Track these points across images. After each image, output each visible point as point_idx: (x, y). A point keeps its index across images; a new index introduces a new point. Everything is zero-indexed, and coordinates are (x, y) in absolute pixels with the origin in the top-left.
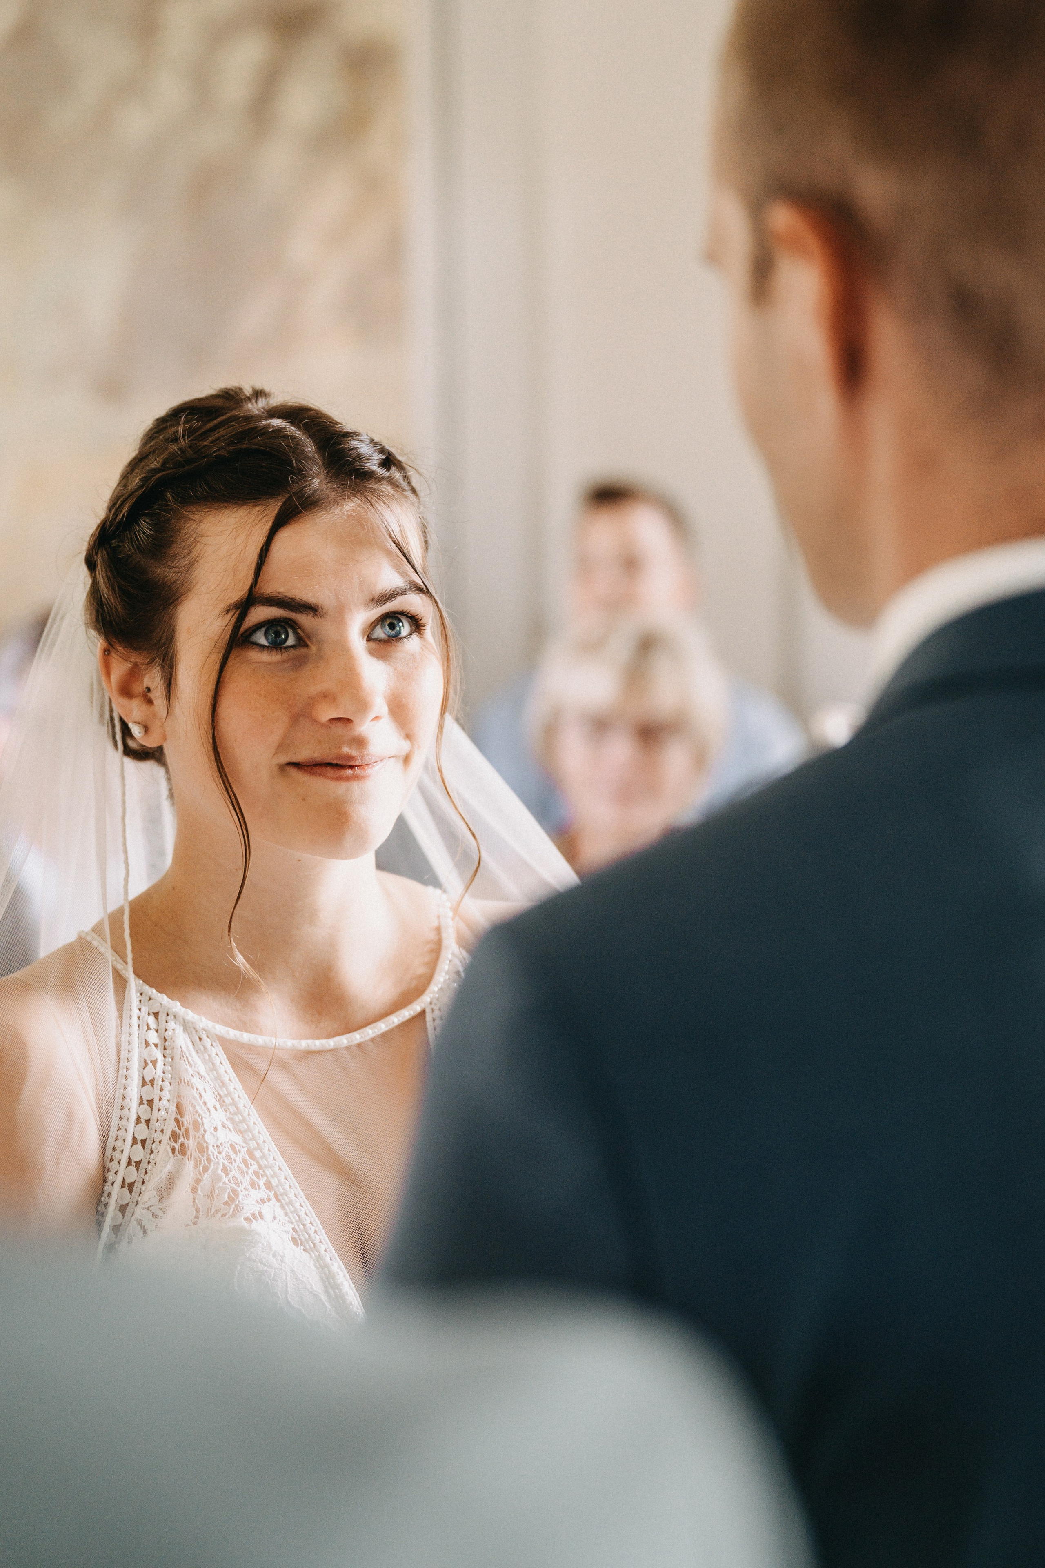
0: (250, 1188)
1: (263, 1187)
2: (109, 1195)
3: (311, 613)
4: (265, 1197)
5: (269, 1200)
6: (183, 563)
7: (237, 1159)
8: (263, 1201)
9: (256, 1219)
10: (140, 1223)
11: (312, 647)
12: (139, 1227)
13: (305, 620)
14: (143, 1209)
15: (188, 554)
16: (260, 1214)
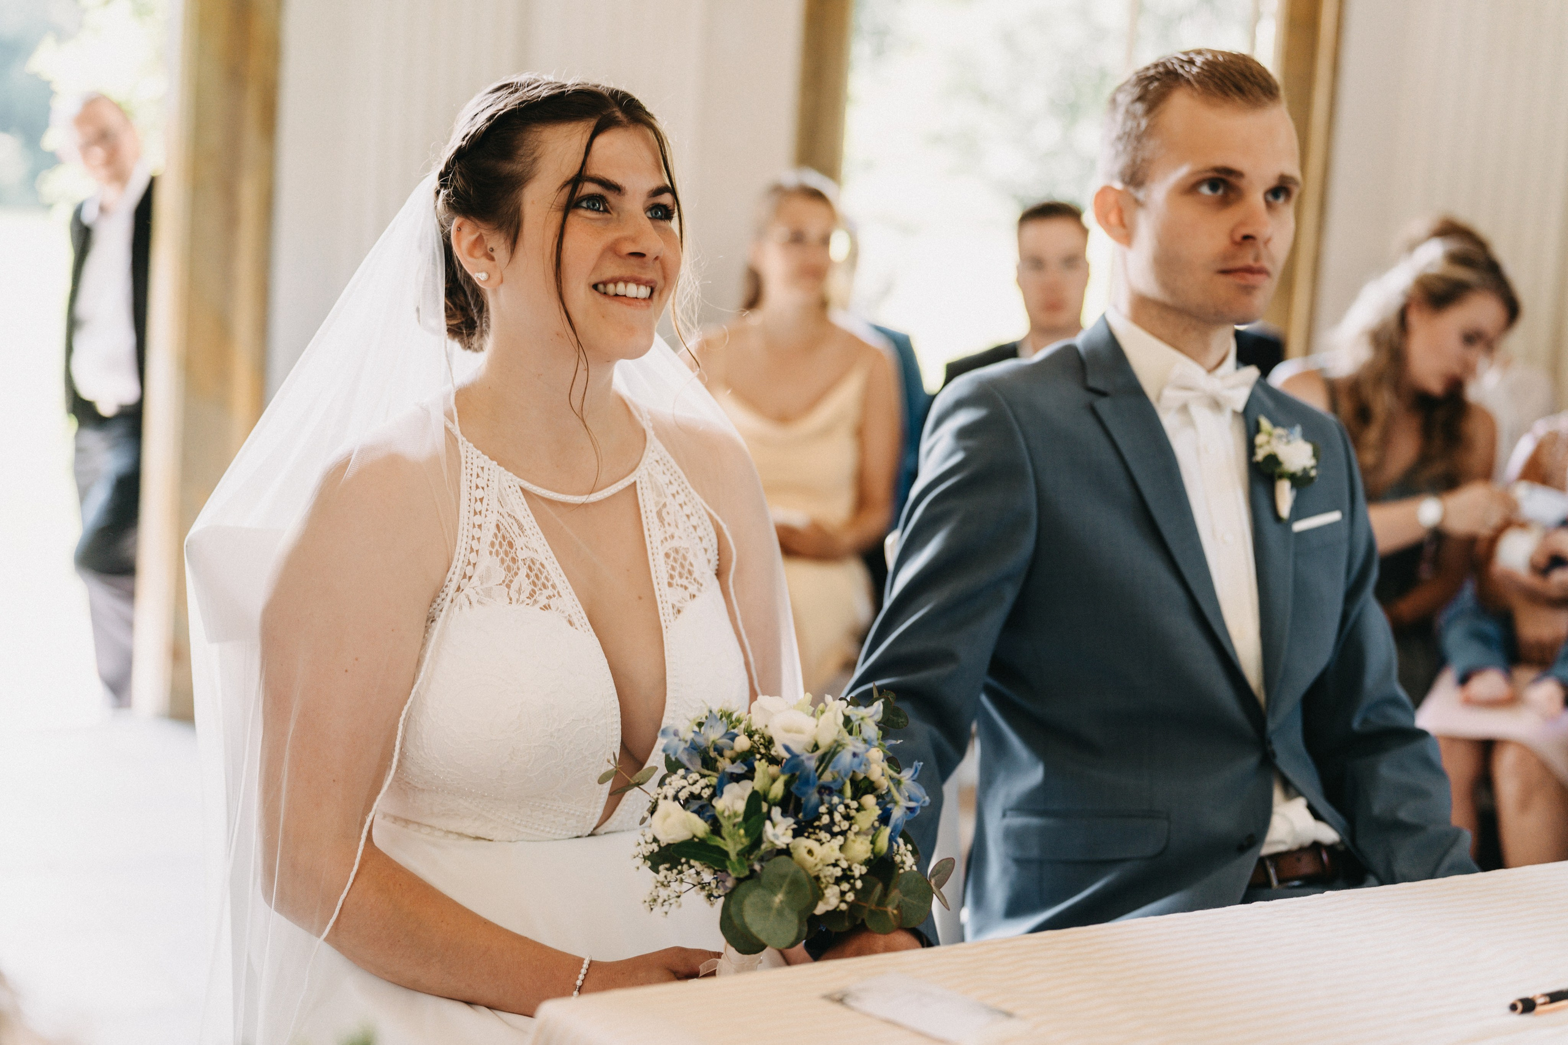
0: (542, 588)
1: (550, 588)
2: (450, 580)
3: (617, 192)
4: (551, 594)
5: (554, 596)
6: (530, 159)
7: (535, 569)
8: (550, 597)
9: (547, 609)
10: (468, 597)
11: (614, 214)
12: (467, 599)
13: (611, 197)
14: (470, 588)
15: (533, 153)
16: (549, 606)
